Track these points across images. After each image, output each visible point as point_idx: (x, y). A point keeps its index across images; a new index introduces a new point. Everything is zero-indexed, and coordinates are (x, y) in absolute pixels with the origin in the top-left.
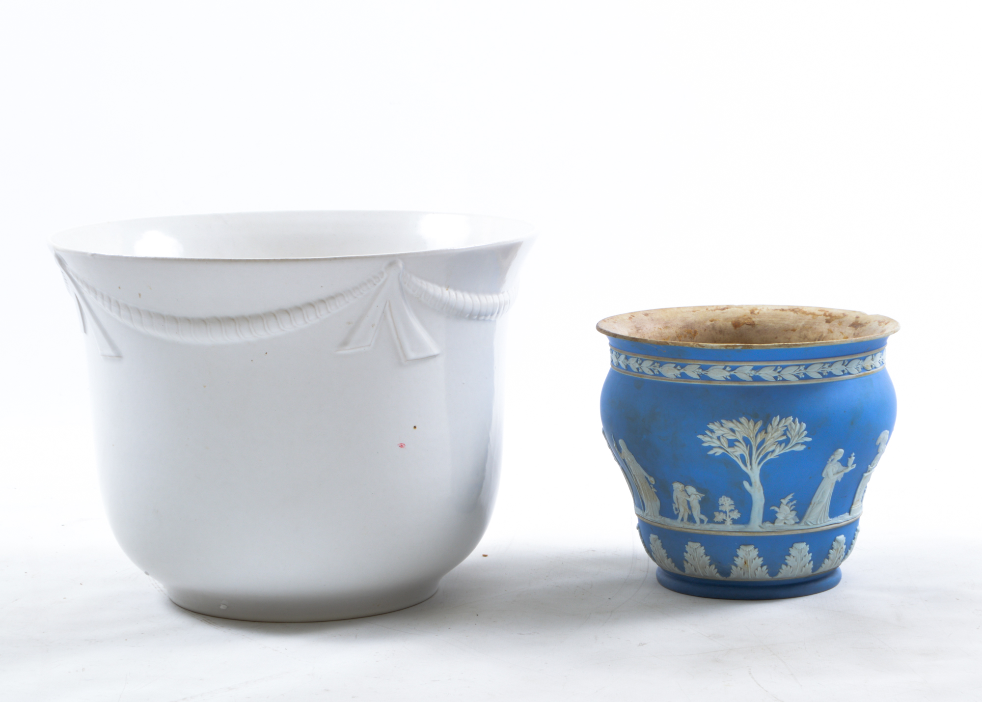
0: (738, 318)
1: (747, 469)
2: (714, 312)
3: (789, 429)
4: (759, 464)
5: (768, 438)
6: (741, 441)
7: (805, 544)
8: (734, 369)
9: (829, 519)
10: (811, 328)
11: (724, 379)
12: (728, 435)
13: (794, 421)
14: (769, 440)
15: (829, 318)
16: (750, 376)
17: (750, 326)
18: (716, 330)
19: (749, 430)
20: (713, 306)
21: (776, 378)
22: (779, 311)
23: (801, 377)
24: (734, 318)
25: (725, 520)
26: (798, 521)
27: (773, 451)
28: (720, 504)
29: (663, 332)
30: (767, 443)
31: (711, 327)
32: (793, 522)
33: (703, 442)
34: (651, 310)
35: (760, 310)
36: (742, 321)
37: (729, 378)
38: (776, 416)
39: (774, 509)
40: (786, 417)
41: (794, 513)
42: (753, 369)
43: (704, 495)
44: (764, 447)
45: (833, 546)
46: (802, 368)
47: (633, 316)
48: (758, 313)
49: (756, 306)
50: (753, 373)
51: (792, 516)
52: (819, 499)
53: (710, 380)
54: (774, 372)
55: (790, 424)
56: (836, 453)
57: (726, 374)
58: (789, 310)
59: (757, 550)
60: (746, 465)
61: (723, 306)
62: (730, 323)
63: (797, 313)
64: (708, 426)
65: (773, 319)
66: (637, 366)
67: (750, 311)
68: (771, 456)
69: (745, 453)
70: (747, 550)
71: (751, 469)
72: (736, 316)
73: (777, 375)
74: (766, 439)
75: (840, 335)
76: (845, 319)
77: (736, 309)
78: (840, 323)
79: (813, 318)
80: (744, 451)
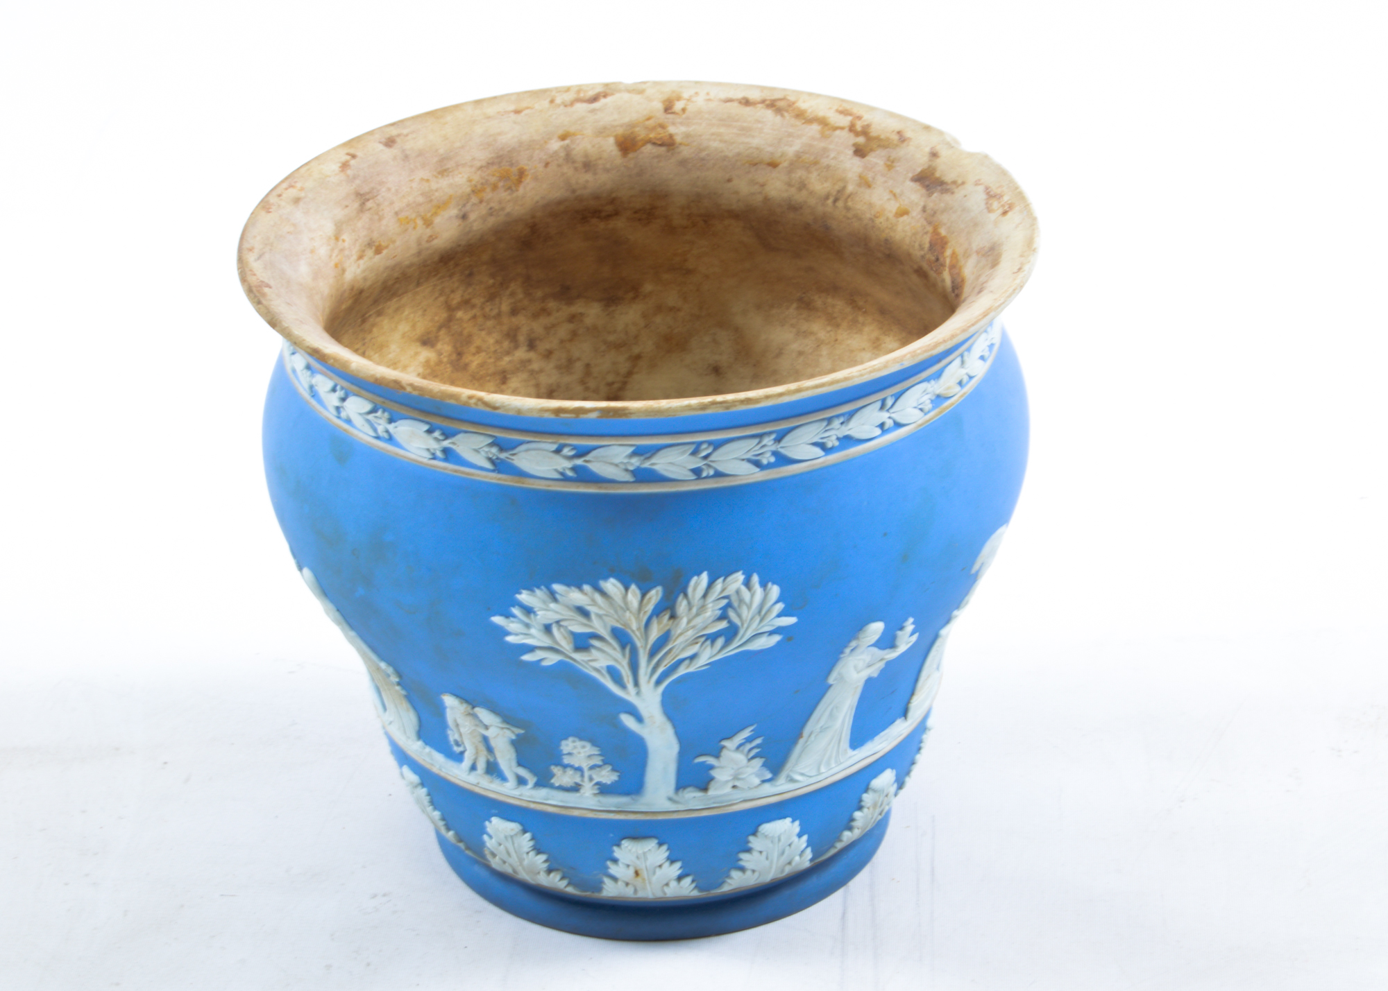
0: (632, 125)
1: (628, 693)
2: (570, 109)
3: (736, 604)
4: (658, 682)
5: (679, 631)
6: (608, 637)
7: (788, 820)
8: (582, 453)
9: (851, 752)
10: (816, 163)
11: (557, 476)
12: (573, 622)
13: (747, 583)
14: (681, 634)
15: (861, 140)
16: (627, 470)
17: (663, 149)
18: (574, 162)
19: (628, 614)
20: (568, 89)
21: (697, 472)
22: (736, 104)
23: (765, 462)
24: (621, 126)
25: (580, 785)
26: (769, 776)
27: (693, 658)
28: (565, 752)
29: (434, 186)
30: (677, 643)
31: (562, 154)
32: (757, 781)
33: (508, 634)
34: (402, 121)
35: (689, 100)
36: (641, 133)
37: (570, 474)
38: (699, 574)
39: (705, 762)
40: (727, 575)
41: (758, 762)
42: (635, 454)
43: (522, 732)
44: (670, 650)
45: (863, 804)
46: (768, 441)
47: (354, 156)
48: (684, 110)
49: (681, 84)
50: (635, 462)
51: (753, 772)
52: (822, 723)
53: (522, 474)
54: (692, 458)
55: (738, 592)
56: (861, 635)
57: (564, 465)
58: (763, 102)
59: (665, 847)
60: (623, 686)
61: (593, 86)
62: (611, 140)
63: (782, 116)
64: (518, 596)
65: (722, 130)
66: (337, 403)
67: (664, 102)
68: (688, 666)
69: (620, 663)
70: (640, 852)
71: (638, 693)
72: (626, 120)
73: (700, 464)
74: (673, 633)
75: (889, 199)
76: (901, 152)
77: (626, 96)
78: (890, 164)
79: (824, 136)
80: (616, 660)
